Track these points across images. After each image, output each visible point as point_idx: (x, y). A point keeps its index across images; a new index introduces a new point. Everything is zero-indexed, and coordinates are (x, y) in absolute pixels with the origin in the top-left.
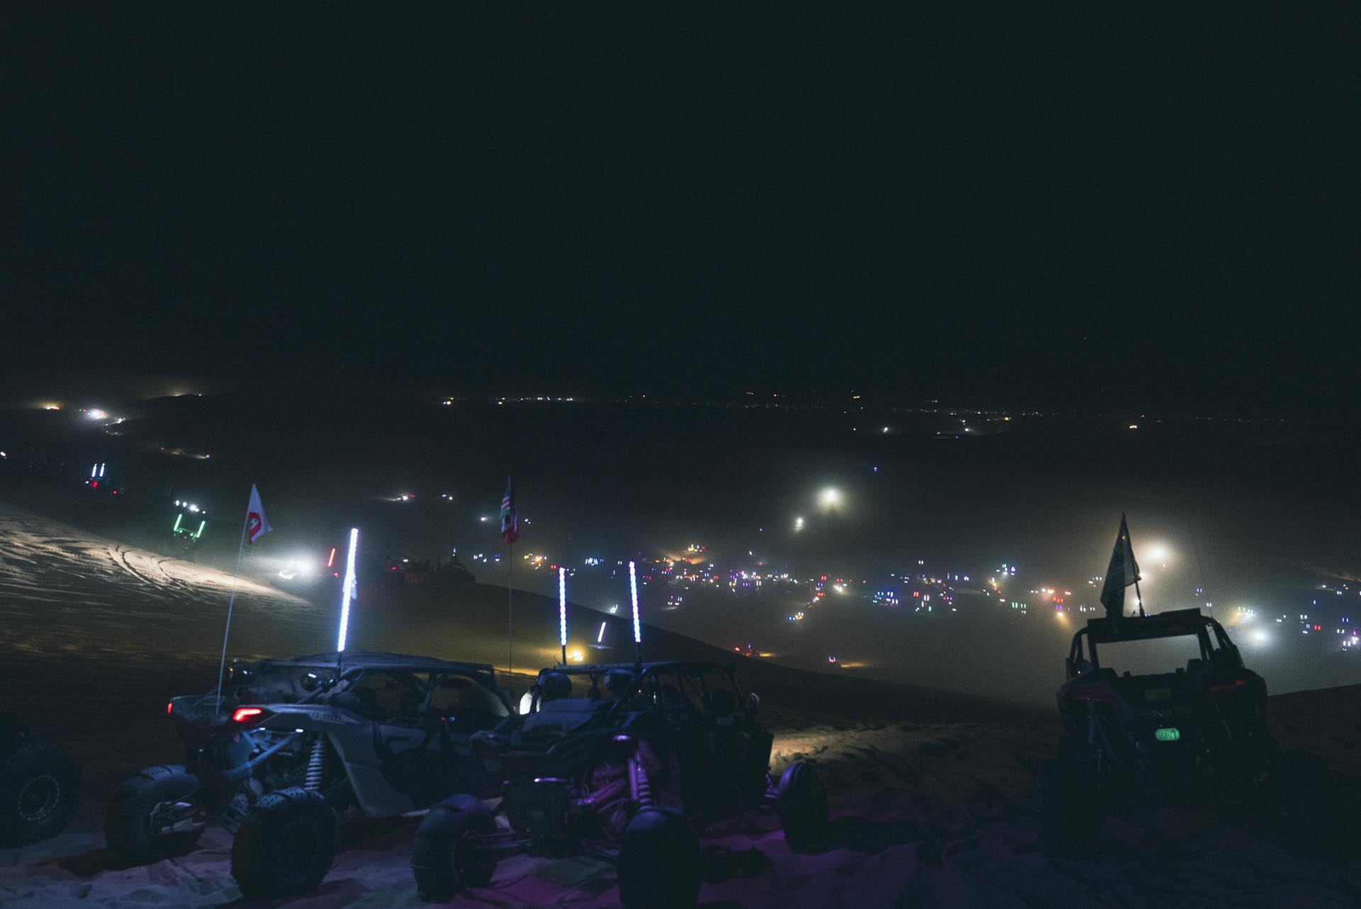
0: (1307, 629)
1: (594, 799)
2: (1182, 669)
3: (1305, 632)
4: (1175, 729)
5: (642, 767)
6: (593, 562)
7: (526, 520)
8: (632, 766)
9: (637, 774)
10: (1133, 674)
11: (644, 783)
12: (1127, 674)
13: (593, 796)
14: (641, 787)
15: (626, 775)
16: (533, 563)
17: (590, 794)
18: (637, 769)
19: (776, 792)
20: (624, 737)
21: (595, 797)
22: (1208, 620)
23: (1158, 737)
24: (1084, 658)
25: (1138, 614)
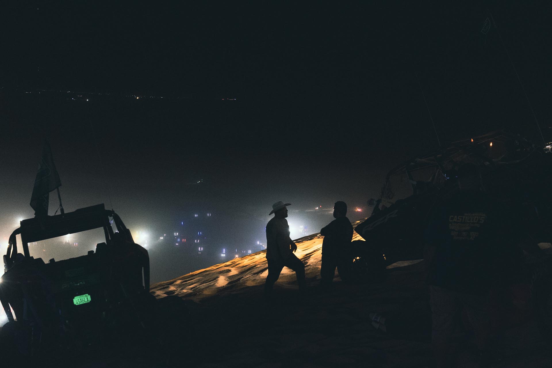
4: (87, 295)
10: (56, 260)
12: (52, 261)
22: (111, 213)
23: (75, 303)
24: (18, 252)
25: (59, 213)
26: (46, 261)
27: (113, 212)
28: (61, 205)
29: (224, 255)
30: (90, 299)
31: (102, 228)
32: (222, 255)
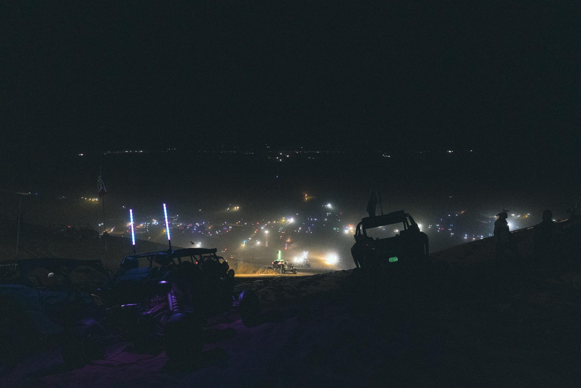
0: (439, 230)
1: (151, 311)
2: (398, 235)
3: (438, 231)
4: (396, 257)
5: (174, 296)
6: (156, 223)
7: (123, 207)
8: (169, 295)
9: (171, 299)
10: (380, 238)
11: (175, 303)
12: (378, 239)
13: (151, 310)
14: (175, 304)
15: (167, 300)
16: (128, 226)
17: (149, 309)
18: (172, 296)
19: (237, 303)
20: (164, 282)
21: (152, 311)
22: (407, 215)
23: (390, 261)
24: (361, 234)
25: (381, 215)
26: (375, 239)
27: (409, 215)
28: (382, 211)
29: (466, 238)
30: (397, 259)
31: (402, 223)
32: (465, 238)
